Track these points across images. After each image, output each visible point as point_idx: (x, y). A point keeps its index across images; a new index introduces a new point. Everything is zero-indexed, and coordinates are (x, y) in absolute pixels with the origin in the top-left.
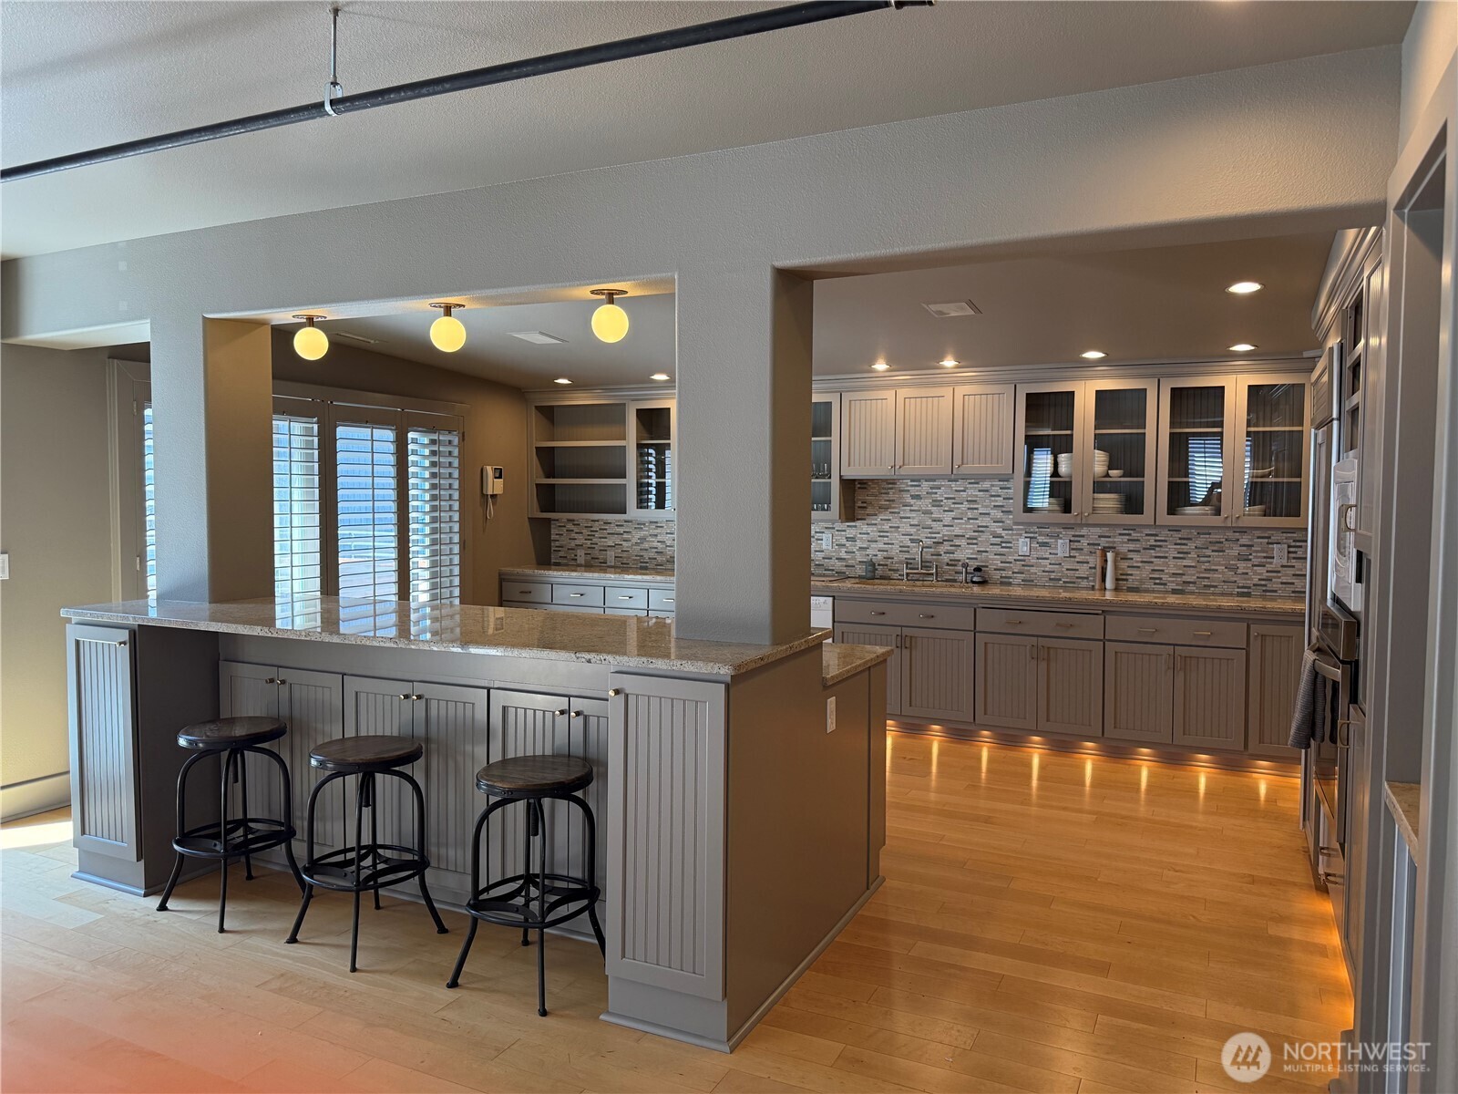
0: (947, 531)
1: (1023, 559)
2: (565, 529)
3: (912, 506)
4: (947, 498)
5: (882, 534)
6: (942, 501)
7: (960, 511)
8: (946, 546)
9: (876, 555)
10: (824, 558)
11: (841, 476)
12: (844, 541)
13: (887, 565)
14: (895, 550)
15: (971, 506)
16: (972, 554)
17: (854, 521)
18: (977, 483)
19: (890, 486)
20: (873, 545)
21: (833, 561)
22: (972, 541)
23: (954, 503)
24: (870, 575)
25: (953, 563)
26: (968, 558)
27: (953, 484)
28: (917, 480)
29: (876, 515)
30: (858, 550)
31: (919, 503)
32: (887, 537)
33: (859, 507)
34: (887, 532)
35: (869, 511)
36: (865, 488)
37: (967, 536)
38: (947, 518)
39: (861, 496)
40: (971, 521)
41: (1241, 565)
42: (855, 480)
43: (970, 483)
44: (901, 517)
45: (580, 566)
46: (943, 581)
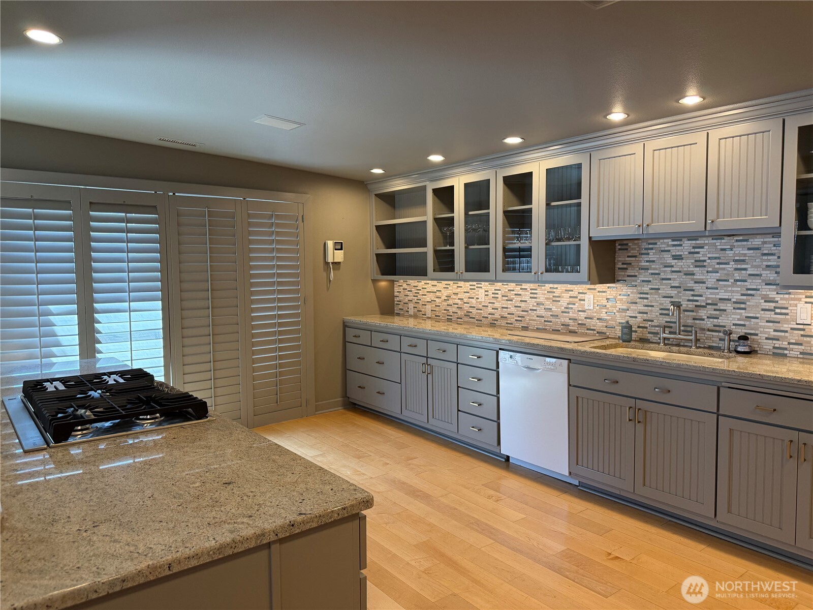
0: (711, 294)
2: (402, 288)
3: (672, 266)
4: (709, 258)
5: (642, 296)
6: (705, 261)
7: (725, 272)
8: (710, 311)
9: (636, 317)
10: (586, 318)
11: (590, 238)
12: (604, 302)
13: (646, 328)
14: (654, 313)
15: (739, 266)
16: (739, 320)
17: (614, 282)
18: (747, 240)
19: (650, 246)
20: (633, 307)
21: (594, 321)
22: (740, 305)
23: (718, 264)
24: (626, 337)
25: (716, 328)
26: (734, 325)
27: (718, 242)
29: (635, 276)
30: (618, 312)
31: (680, 263)
32: (647, 298)
33: (619, 269)
34: (647, 294)
35: (630, 272)
36: (627, 249)
37: (733, 300)
38: (711, 279)
39: (621, 257)
40: (739, 283)
42: (614, 241)
43: (737, 241)
44: (663, 279)
45: (411, 316)
46: (704, 348)
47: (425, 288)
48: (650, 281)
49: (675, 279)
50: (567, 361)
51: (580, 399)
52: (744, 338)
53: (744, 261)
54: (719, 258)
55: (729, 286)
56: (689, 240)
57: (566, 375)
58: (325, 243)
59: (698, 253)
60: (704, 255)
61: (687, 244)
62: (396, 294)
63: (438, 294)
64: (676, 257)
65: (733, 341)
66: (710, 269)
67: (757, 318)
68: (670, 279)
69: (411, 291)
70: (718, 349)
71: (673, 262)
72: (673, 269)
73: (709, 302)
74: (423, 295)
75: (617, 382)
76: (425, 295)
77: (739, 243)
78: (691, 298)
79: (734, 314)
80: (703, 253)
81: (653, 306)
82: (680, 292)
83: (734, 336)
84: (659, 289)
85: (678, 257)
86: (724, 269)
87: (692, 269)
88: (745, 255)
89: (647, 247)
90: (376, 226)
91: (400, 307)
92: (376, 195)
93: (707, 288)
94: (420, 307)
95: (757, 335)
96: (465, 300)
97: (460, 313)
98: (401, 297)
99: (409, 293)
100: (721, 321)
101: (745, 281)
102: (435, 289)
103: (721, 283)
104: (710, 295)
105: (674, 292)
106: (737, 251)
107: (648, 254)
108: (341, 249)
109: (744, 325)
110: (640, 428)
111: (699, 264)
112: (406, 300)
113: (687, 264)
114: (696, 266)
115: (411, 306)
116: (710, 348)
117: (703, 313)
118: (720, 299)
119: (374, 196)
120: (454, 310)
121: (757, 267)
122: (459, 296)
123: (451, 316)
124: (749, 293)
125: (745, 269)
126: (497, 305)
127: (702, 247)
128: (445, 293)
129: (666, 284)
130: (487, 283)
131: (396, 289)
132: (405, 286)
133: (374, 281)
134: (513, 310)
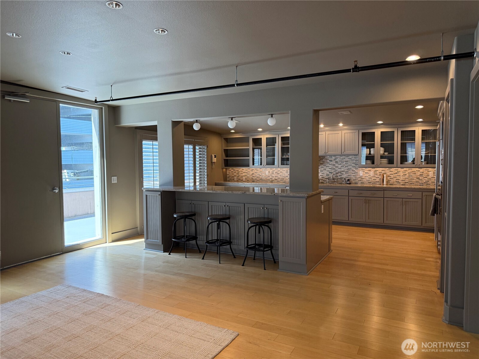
1: (361, 177)
26: (345, 177)
37: (345, 171)
40: (346, 167)
41: (420, 177)
44: (327, 166)
47: (242, 171)
48: (323, 167)
49: (330, 166)
52: (348, 180)
53: (347, 162)
54: (341, 161)
56: (334, 156)
58: (212, 155)
59: (336, 160)
60: (338, 160)
61: (333, 158)
62: (228, 174)
63: (248, 173)
64: (330, 161)
65: (346, 181)
68: (329, 166)
69: (236, 172)
70: (342, 183)
71: (330, 162)
72: (330, 164)
73: (339, 172)
74: (241, 173)
77: (347, 157)
78: (335, 171)
80: (337, 160)
81: (324, 174)
84: (326, 169)
85: (331, 161)
87: (335, 164)
88: (348, 160)
89: (324, 158)
90: (224, 149)
91: (230, 178)
93: (339, 168)
94: (240, 178)
95: (351, 179)
96: (260, 175)
97: (258, 179)
98: (231, 174)
99: (234, 173)
100: (342, 177)
102: (247, 171)
104: (339, 170)
106: (346, 159)
107: (323, 160)
108: (215, 157)
109: (348, 177)
111: (337, 162)
112: (233, 175)
113: (333, 163)
114: (336, 163)
115: (235, 178)
116: (340, 183)
117: (338, 175)
119: (223, 139)
120: (255, 178)
121: (350, 163)
122: (258, 173)
123: (254, 180)
124: (349, 169)
125: (348, 164)
126: (273, 176)
127: (337, 158)
128: (251, 173)
130: (269, 169)
131: (228, 172)
132: (232, 171)
133: (222, 169)
134: (279, 177)
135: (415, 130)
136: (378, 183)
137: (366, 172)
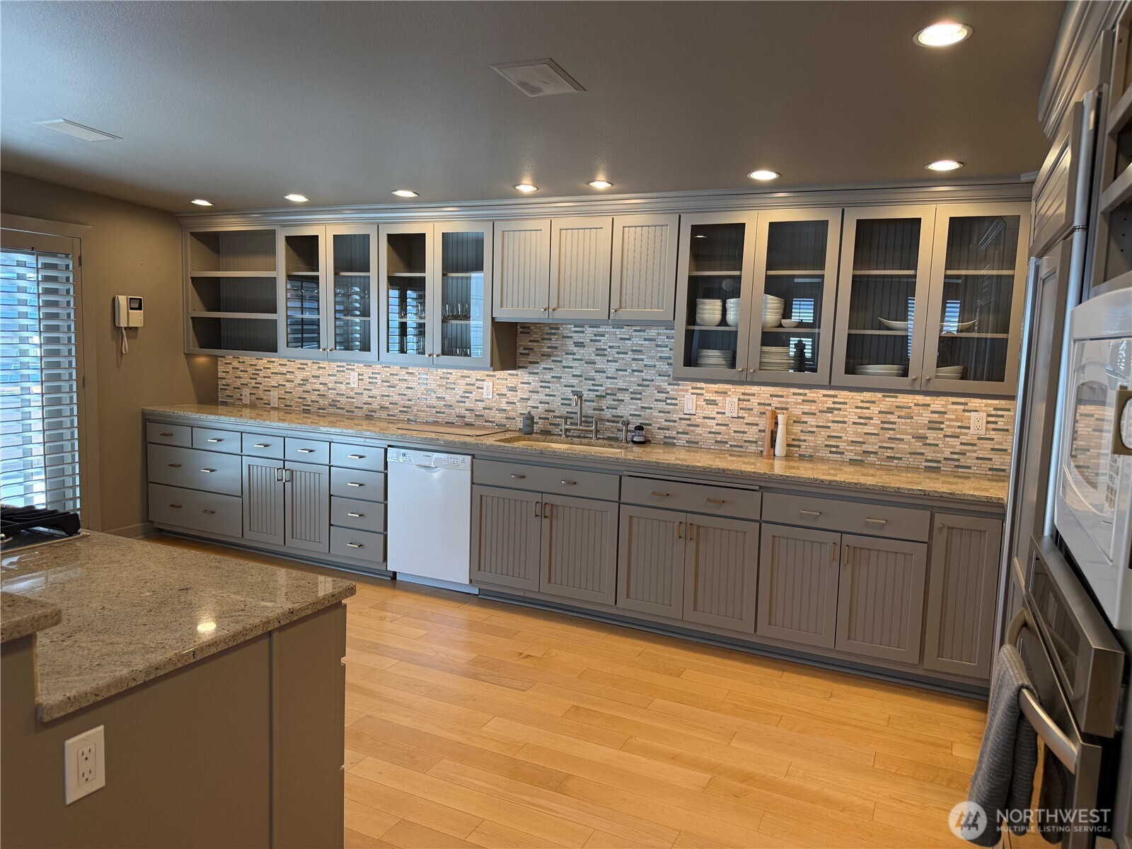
0: (611, 383)
1: (688, 418)
2: (230, 366)
3: (574, 354)
4: (610, 347)
5: (543, 384)
6: (605, 350)
7: (624, 362)
8: (609, 401)
9: (537, 408)
10: (484, 408)
11: (493, 319)
12: (504, 391)
13: (548, 419)
14: (556, 403)
15: (636, 357)
16: (635, 410)
17: (515, 369)
18: (644, 331)
19: (553, 331)
20: (535, 396)
21: (492, 413)
22: (636, 396)
23: (618, 353)
24: (527, 429)
25: (616, 419)
26: (631, 415)
27: (618, 331)
28: (580, 324)
29: (537, 363)
30: (518, 401)
31: (582, 351)
32: (549, 387)
33: (521, 354)
34: (549, 382)
35: (531, 358)
36: (529, 333)
37: (630, 390)
38: (611, 369)
39: (523, 342)
40: (636, 373)
41: (931, 435)
42: (516, 324)
43: (635, 331)
44: (564, 367)
45: (245, 406)
46: (604, 439)
47: (269, 368)
48: (552, 369)
49: (576, 368)
50: (470, 457)
51: (484, 498)
52: (640, 428)
53: (640, 351)
54: (618, 347)
55: (626, 376)
56: (590, 327)
57: (469, 473)
58: (114, 299)
59: (600, 341)
60: (605, 344)
61: (589, 330)
62: (220, 375)
63: (288, 376)
64: (577, 344)
65: (631, 431)
66: (610, 359)
67: (651, 408)
68: (571, 367)
69: (247, 371)
70: (616, 439)
71: (576, 349)
72: (575, 357)
73: (609, 392)
74: (265, 377)
75: (524, 477)
76: (269, 377)
77: (637, 333)
78: (592, 388)
79: (631, 404)
80: (604, 342)
81: (554, 396)
82: (581, 381)
83: (631, 427)
84: (561, 378)
85: (581, 345)
86: (623, 359)
87: (593, 357)
88: (641, 345)
89: (549, 331)
90: (192, 278)
91: (228, 393)
92: (192, 234)
93: (607, 378)
94: (260, 393)
95: (650, 425)
96: (330, 385)
97: (322, 402)
98: (230, 379)
99: (241, 374)
100: (620, 412)
101: (641, 371)
102: (284, 370)
103: (620, 373)
104: (609, 384)
105: (575, 381)
106: (635, 340)
107: (550, 339)
108: (140, 308)
109: (640, 416)
110: (546, 522)
111: (600, 352)
112: (238, 383)
113: (588, 352)
114: (597, 355)
115: (246, 392)
116: (609, 439)
117: (604, 403)
118: (619, 389)
119: (189, 235)
121: (652, 358)
122: (322, 380)
123: (309, 406)
124: (644, 383)
125: (642, 360)
126: (375, 392)
127: (603, 336)
128: (299, 376)
129: (567, 373)
130: (361, 365)
131: (221, 368)
132: (235, 364)
133: (189, 356)
134: (396, 398)
135: (919, 220)
136: (752, 448)
137: (708, 396)
